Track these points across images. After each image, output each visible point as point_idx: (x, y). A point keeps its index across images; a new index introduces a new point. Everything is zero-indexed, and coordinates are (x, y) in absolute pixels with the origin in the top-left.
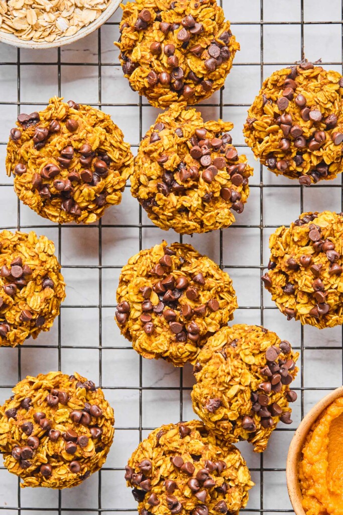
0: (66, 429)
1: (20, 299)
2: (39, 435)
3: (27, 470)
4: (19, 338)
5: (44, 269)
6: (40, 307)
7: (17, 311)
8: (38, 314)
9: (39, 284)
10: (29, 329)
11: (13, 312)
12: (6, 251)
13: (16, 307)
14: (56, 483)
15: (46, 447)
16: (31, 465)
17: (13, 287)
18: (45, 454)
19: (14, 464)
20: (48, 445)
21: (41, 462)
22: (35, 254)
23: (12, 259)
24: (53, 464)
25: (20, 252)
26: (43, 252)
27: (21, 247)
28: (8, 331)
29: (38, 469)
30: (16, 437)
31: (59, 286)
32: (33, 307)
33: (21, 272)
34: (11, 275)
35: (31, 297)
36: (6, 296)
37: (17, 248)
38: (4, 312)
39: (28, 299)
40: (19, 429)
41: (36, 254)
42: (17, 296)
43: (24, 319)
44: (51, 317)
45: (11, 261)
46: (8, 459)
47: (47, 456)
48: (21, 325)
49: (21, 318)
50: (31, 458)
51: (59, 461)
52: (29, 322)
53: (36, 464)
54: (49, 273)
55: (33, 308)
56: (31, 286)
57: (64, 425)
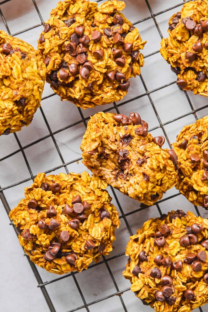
0: (184, 255)
1: (82, 230)
2: (168, 273)
3: (176, 304)
4: (86, 264)
5: (100, 203)
6: (101, 235)
7: (81, 242)
8: (99, 241)
9: (97, 216)
10: (93, 255)
11: (78, 243)
12: (65, 191)
13: (80, 239)
14: (203, 299)
15: (178, 278)
16: (176, 298)
17: (77, 222)
18: (181, 283)
19: (163, 306)
20: (178, 276)
21: (182, 292)
22: (90, 191)
23: (72, 197)
24: (192, 287)
25: (76, 190)
26: (98, 188)
27: (77, 186)
28: (76, 259)
29: (183, 298)
30: (152, 285)
31: (113, 215)
32: (95, 236)
33: (82, 208)
34: (74, 212)
35: (92, 228)
36: (71, 230)
37: (73, 187)
38: (70, 244)
39: (89, 230)
40: (150, 278)
41: (92, 190)
42: (80, 229)
43: (88, 247)
44: (110, 243)
45: (71, 200)
46: (156, 305)
47: (183, 284)
48: (86, 252)
49: (86, 247)
50: (173, 293)
51: (194, 283)
52: (93, 250)
53: (180, 295)
54: (105, 206)
55: (95, 238)
56: (91, 219)
57: (181, 254)
